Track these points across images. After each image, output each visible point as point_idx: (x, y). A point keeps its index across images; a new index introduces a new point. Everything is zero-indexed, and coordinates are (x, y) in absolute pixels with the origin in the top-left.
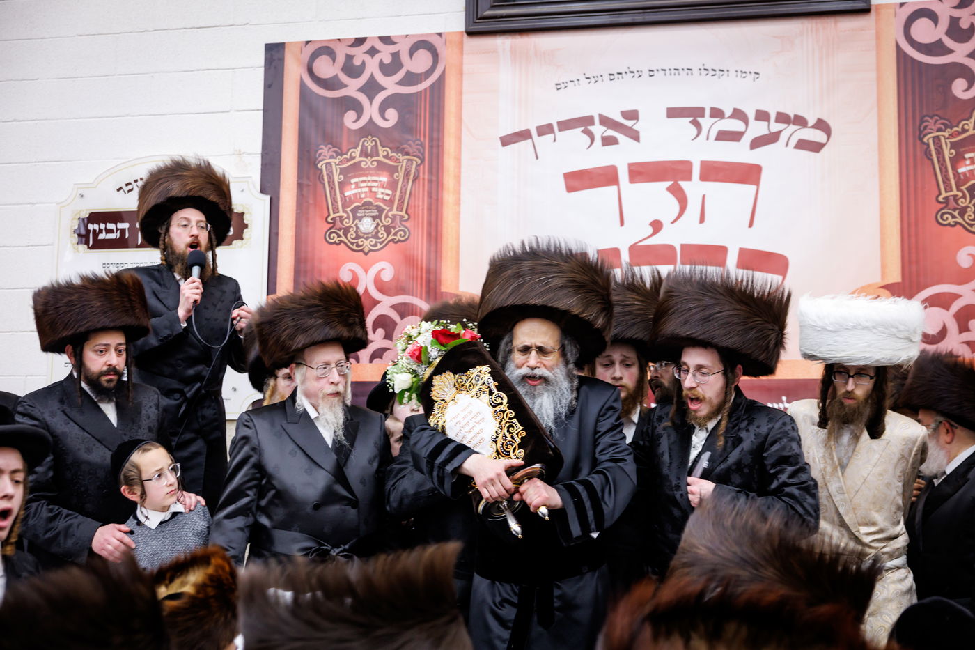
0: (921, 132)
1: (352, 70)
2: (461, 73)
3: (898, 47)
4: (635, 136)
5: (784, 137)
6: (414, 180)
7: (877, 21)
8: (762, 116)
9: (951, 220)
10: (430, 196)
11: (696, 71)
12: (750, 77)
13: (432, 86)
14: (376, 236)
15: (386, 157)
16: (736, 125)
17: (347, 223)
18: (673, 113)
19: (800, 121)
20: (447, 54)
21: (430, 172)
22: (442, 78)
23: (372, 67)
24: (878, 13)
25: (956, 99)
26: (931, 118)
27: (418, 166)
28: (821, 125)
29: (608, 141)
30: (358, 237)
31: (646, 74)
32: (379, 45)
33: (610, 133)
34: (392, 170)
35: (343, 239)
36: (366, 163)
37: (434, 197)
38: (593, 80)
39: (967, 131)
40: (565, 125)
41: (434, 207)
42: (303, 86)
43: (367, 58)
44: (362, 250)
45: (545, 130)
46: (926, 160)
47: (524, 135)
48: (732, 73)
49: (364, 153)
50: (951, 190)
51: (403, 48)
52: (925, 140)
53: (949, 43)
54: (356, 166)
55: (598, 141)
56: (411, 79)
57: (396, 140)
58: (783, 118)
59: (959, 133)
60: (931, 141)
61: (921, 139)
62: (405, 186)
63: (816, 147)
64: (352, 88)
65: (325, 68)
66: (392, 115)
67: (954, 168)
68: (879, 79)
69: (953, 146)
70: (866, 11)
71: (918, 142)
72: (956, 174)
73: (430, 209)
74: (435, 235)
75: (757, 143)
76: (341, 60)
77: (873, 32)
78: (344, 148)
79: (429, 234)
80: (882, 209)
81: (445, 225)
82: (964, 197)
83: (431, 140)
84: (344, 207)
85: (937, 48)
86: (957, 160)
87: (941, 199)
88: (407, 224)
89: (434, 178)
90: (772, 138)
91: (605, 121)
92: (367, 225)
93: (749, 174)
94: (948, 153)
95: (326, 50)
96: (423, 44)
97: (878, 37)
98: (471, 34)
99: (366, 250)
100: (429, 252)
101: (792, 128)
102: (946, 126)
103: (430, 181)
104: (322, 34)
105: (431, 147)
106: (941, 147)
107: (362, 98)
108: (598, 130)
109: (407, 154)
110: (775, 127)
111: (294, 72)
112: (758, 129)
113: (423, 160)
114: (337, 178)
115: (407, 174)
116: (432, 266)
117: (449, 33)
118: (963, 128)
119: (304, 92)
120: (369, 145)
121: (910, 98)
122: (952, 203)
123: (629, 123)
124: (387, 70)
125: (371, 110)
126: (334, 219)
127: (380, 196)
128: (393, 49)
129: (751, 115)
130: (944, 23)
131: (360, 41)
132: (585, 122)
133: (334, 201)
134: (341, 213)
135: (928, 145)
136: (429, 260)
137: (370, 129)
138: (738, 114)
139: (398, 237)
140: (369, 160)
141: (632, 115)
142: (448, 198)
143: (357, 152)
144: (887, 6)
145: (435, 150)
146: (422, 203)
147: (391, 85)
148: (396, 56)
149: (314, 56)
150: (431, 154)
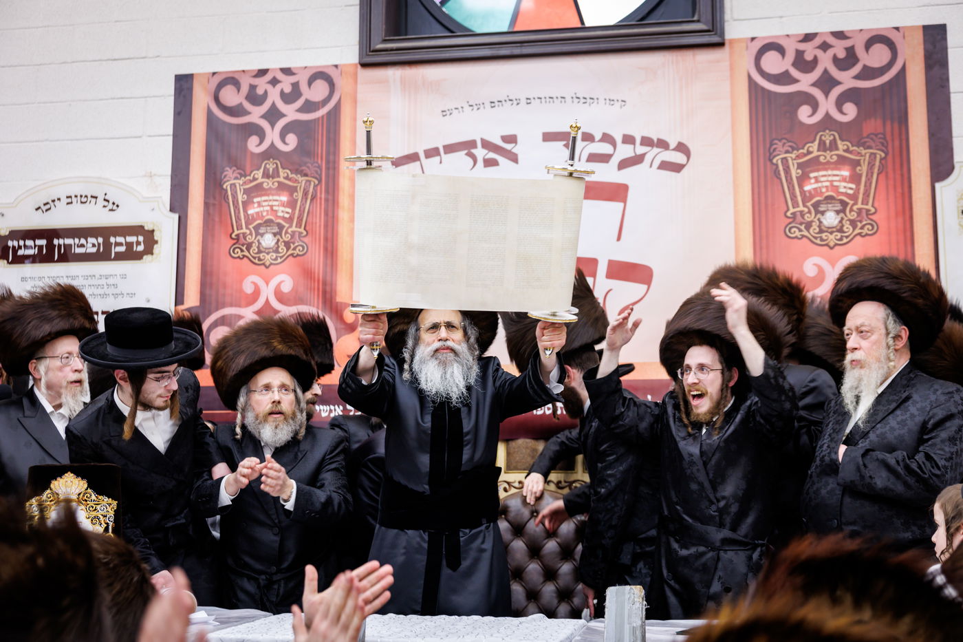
0: (770, 154)
1: (255, 98)
2: (355, 101)
3: (750, 77)
4: (514, 158)
5: (648, 159)
6: (312, 200)
7: (731, 54)
8: (629, 139)
9: (798, 234)
10: (326, 214)
11: (568, 99)
12: (617, 105)
13: (329, 113)
14: (277, 251)
15: (287, 178)
16: (605, 148)
17: (249, 239)
18: (548, 137)
19: (663, 144)
20: (342, 84)
21: (327, 191)
22: (338, 107)
23: (274, 96)
24: (731, 48)
25: (801, 124)
26: (780, 140)
27: (315, 186)
28: (682, 148)
29: (489, 163)
30: (260, 252)
31: (523, 101)
32: (280, 76)
33: (492, 155)
34: (292, 190)
35: (246, 253)
36: (268, 184)
37: (330, 214)
38: (475, 108)
39: (811, 153)
40: (450, 149)
41: (330, 224)
42: (210, 113)
43: (269, 87)
44: (264, 264)
45: (432, 153)
46: (775, 179)
47: (413, 158)
48: (602, 101)
49: (266, 175)
50: (798, 206)
51: (303, 79)
52: (774, 161)
53: (795, 73)
54: (259, 187)
55: (480, 163)
56: (309, 107)
57: (295, 162)
58: (647, 141)
59: (805, 155)
60: (780, 162)
61: (771, 160)
62: (303, 205)
63: (677, 168)
64: (255, 115)
65: (231, 97)
66: (292, 140)
67: (801, 187)
68: (733, 106)
69: (800, 166)
70: (721, 45)
71: (769, 163)
72: (803, 192)
73: (326, 226)
74: (330, 250)
75: (624, 164)
76: (245, 89)
77: (727, 63)
78: (248, 170)
79: (326, 249)
80: (736, 223)
81: (340, 241)
82: (809, 212)
83: (328, 162)
84: (247, 224)
85: (784, 78)
86: (803, 179)
87: (789, 214)
88: (306, 240)
89: (330, 197)
90: (637, 160)
91: (487, 145)
92: (268, 240)
93: (617, 193)
94: (795, 172)
95: (231, 80)
96: (320, 75)
97: (732, 68)
98: (364, 65)
99: (267, 264)
100: (325, 265)
101: (656, 150)
102: (793, 149)
103: (327, 200)
104: (227, 66)
105: (328, 169)
106: (788, 167)
107: (265, 124)
108: (480, 153)
109: (306, 175)
110: (640, 150)
111: (201, 101)
112: (625, 151)
113: (320, 181)
114: (241, 197)
115: (305, 194)
116: (328, 278)
117: (345, 65)
118: (808, 150)
119: (211, 119)
120: (271, 167)
121: (761, 122)
122: (799, 218)
123: (508, 146)
124: (288, 98)
125: (272, 135)
126: (238, 235)
127: (280, 214)
128: (293, 79)
129: (619, 139)
130: (791, 55)
131: (262, 72)
132: (468, 146)
133: (238, 218)
134: (244, 230)
135: (777, 165)
136: (325, 272)
137: (272, 152)
138: (607, 138)
139: (297, 252)
140: (270, 181)
141: (511, 139)
142: (343, 215)
143: (259, 174)
144: (740, 40)
145: (331, 172)
146: (319, 220)
147: (291, 113)
148: (296, 86)
149: (221, 86)
150: (327, 176)
